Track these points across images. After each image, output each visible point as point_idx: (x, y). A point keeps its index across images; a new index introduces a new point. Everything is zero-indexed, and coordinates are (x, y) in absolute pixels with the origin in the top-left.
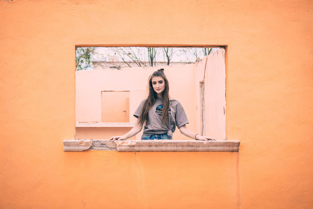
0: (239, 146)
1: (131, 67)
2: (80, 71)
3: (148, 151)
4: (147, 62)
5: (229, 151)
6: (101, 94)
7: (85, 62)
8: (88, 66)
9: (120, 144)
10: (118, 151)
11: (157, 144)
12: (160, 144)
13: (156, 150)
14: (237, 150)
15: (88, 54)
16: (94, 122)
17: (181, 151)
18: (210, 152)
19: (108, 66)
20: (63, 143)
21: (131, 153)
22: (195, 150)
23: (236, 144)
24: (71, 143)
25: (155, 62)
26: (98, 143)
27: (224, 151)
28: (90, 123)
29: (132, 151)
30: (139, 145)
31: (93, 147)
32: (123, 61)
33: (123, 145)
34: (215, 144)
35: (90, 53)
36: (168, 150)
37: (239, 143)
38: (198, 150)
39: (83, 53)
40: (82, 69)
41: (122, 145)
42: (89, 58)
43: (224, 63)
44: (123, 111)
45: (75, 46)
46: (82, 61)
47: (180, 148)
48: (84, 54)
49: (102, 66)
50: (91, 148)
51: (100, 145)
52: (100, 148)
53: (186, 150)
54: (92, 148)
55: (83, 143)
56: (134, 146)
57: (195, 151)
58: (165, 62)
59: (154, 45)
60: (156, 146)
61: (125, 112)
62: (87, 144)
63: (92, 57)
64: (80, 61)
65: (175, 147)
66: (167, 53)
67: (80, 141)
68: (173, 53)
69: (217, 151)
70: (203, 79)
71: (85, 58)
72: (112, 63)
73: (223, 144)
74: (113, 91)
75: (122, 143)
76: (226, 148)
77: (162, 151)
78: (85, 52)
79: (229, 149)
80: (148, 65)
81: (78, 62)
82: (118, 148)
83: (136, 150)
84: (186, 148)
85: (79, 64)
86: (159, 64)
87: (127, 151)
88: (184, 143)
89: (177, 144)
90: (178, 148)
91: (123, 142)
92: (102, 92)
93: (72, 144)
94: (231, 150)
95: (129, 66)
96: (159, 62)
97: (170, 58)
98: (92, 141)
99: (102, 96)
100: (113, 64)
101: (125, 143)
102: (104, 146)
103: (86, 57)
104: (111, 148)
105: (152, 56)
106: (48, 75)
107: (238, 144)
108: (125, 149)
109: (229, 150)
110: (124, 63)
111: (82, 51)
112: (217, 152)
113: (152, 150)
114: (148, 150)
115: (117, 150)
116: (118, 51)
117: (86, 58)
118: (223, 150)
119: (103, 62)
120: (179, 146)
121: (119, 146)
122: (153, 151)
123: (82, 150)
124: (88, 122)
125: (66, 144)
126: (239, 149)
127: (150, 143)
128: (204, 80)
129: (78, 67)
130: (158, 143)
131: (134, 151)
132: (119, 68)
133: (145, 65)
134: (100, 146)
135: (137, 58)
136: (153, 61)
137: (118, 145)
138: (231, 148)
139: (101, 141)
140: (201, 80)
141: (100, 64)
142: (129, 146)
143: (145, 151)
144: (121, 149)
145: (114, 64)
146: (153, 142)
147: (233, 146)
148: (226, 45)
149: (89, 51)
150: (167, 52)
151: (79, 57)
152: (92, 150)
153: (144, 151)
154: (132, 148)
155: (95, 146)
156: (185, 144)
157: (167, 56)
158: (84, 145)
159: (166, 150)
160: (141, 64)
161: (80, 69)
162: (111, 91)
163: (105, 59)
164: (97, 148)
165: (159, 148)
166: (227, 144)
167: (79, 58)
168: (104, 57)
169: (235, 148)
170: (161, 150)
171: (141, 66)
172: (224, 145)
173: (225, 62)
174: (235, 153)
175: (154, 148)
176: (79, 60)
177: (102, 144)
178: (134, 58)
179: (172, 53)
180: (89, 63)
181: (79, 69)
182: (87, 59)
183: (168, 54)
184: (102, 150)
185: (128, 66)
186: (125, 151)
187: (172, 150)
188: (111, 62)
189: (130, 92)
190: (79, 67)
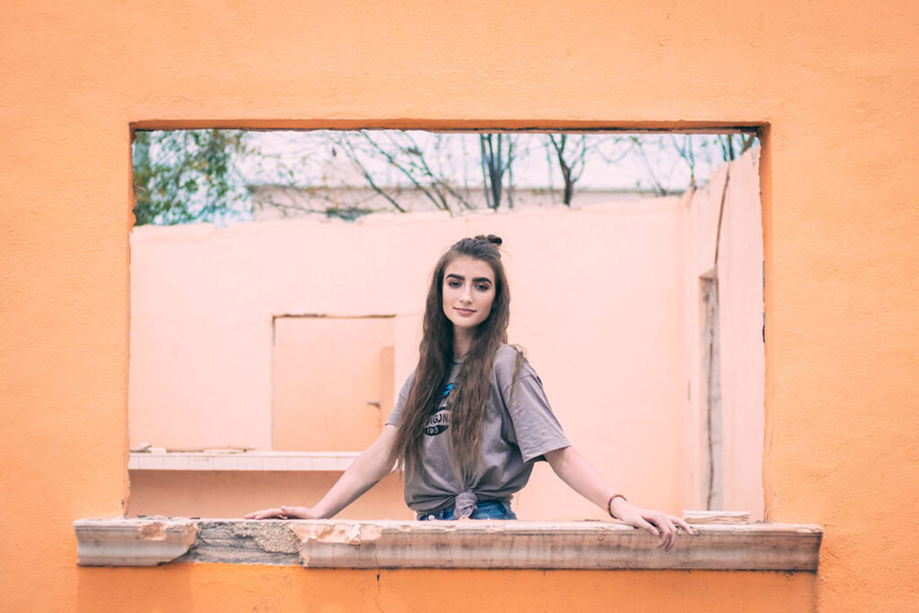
0: (817, 547)
1: (402, 211)
2: (182, 228)
3: (431, 568)
4: (476, 190)
5: (777, 571)
6: (270, 329)
7: (203, 190)
8: (218, 204)
9: (314, 537)
10: (305, 565)
11: (469, 537)
12: (483, 538)
13: (467, 564)
14: (809, 567)
15: (220, 154)
16: (232, 450)
17: (570, 569)
18: (693, 573)
19: (302, 209)
20: (74, 532)
21: (359, 577)
22: (631, 566)
23: (807, 540)
24: (107, 530)
25: (512, 190)
26: (220, 532)
27: (753, 570)
28: (214, 452)
29: (366, 565)
30: (393, 540)
31: (199, 551)
32: (368, 184)
33: (327, 539)
34: (716, 539)
35: (227, 150)
36: (515, 565)
37: (819, 536)
38: (645, 566)
39: (193, 148)
40: (190, 218)
41: (320, 540)
42: (222, 170)
43: (758, 197)
44: (370, 404)
45: (131, 124)
46: (191, 186)
47: (568, 557)
48: (201, 155)
49: (277, 205)
50: (192, 552)
51: (231, 542)
52: (231, 555)
53: (595, 565)
54: (197, 554)
55: (158, 530)
56: (371, 546)
57: (631, 569)
58: (552, 191)
59: (462, 121)
60: (465, 546)
61: (377, 405)
62: (174, 536)
63: (234, 167)
64: (182, 183)
65: (545, 551)
66: (560, 152)
67: (145, 522)
68: (587, 153)
69: (727, 570)
70: (712, 265)
71: (203, 171)
72: (323, 194)
73: (750, 540)
74: (323, 316)
75: (320, 531)
76: (764, 558)
77: (490, 569)
78: (202, 142)
79: (778, 563)
80: (480, 200)
81: (174, 189)
82: (306, 555)
83: (382, 564)
84: (593, 558)
85: (176, 200)
86: (529, 198)
87: (346, 569)
88: (584, 533)
89: (555, 538)
90: (557, 557)
91: (329, 528)
92: (274, 318)
93: (112, 534)
94: (786, 567)
95: (397, 206)
96: (526, 190)
97: (574, 174)
98: (195, 526)
99: (274, 337)
100: (327, 198)
101: (336, 533)
102: (248, 543)
103: (207, 167)
104: (276, 555)
105: (496, 164)
106: (14, 245)
107: (814, 541)
108: (333, 559)
109: (777, 567)
110: (375, 192)
111: (192, 140)
112: (723, 574)
113: (448, 565)
114: (432, 564)
115: (302, 563)
116: (348, 143)
117: (210, 172)
118: (752, 567)
119: (283, 188)
120: (563, 547)
121: (311, 543)
122: (452, 568)
123: (154, 562)
124: (208, 448)
125: (88, 535)
126: (821, 559)
127: (437, 533)
128: (716, 269)
129: (172, 209)
130: (475, 532)
131: (372, 569)
132: (351, 214)
133: (466, 204)
134: (231, 546)
135: (430, 174)
136: (500, 184)
137: (304, 541)
138: (783, 559)
139: (233, 524)
140: (706, 267)
141: (270, 197)
142: (350, 545)
143: (420, 568)
144: (319, 559)
145: (331, 196)
146: (453, 530)
147: (793, 549)
148: (765, 121)
149: (218, 141)
150: (560, 146)
151: (176, 166)
152: (197, 561)
153: (414, 568)
154: (365, 555)
155: (207, 544)
156: (586, 537)
157: (562, 163)
158: (161, 542)
159: (507, 564)
160: (449, 198)
161: (183, 217)
162: (315, 316)
163: (289, 177)
164: (220, 555)
165: (477, 556)
166: (765, 539)
167: (177, 170)
168: (283, 166)
169: (802, 558)
170: (488, 564)
171: (447, 208)
172: (755, 544)
173: (761, 194)
174: (803, 579)
175: (457, 556)
176: (177, 180)
177: (239, 537)
178: (417, 171)
179: (584, 150)
180: (222, 193)
181: (177, 218)
182: (213, 176)
183: (565, 156)
184: (237, 561)
185: (390, 206)
186: (334, 568)
187: (533, 564)
188: (320, 188)
189: (396, 318)
190: (177, 210)
